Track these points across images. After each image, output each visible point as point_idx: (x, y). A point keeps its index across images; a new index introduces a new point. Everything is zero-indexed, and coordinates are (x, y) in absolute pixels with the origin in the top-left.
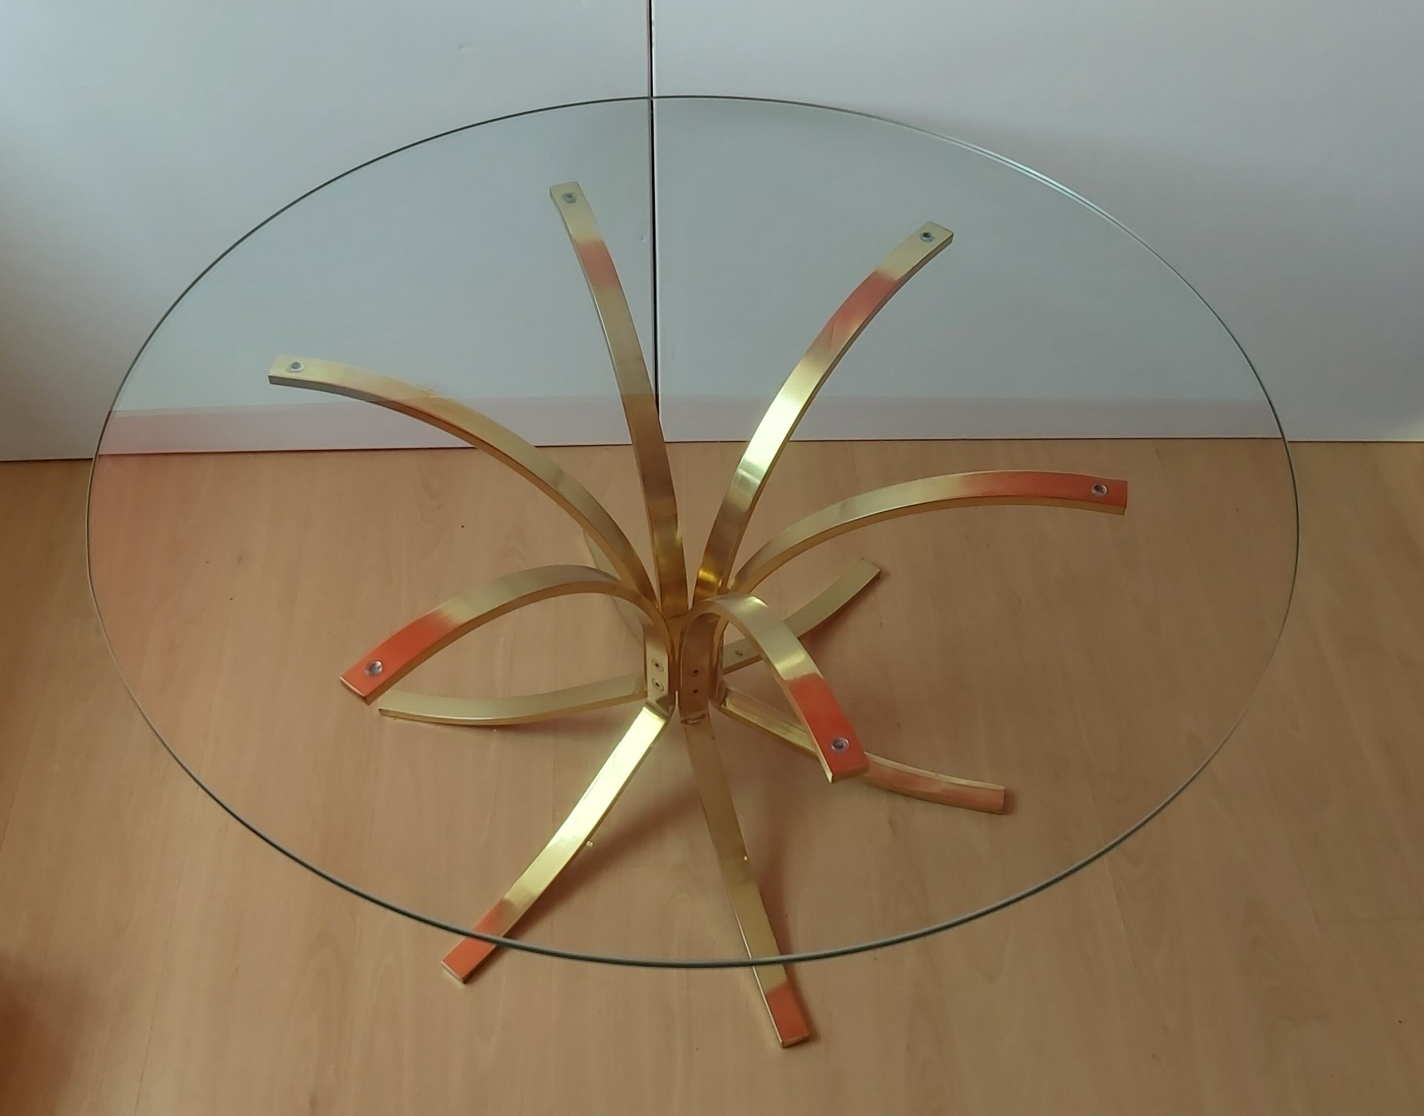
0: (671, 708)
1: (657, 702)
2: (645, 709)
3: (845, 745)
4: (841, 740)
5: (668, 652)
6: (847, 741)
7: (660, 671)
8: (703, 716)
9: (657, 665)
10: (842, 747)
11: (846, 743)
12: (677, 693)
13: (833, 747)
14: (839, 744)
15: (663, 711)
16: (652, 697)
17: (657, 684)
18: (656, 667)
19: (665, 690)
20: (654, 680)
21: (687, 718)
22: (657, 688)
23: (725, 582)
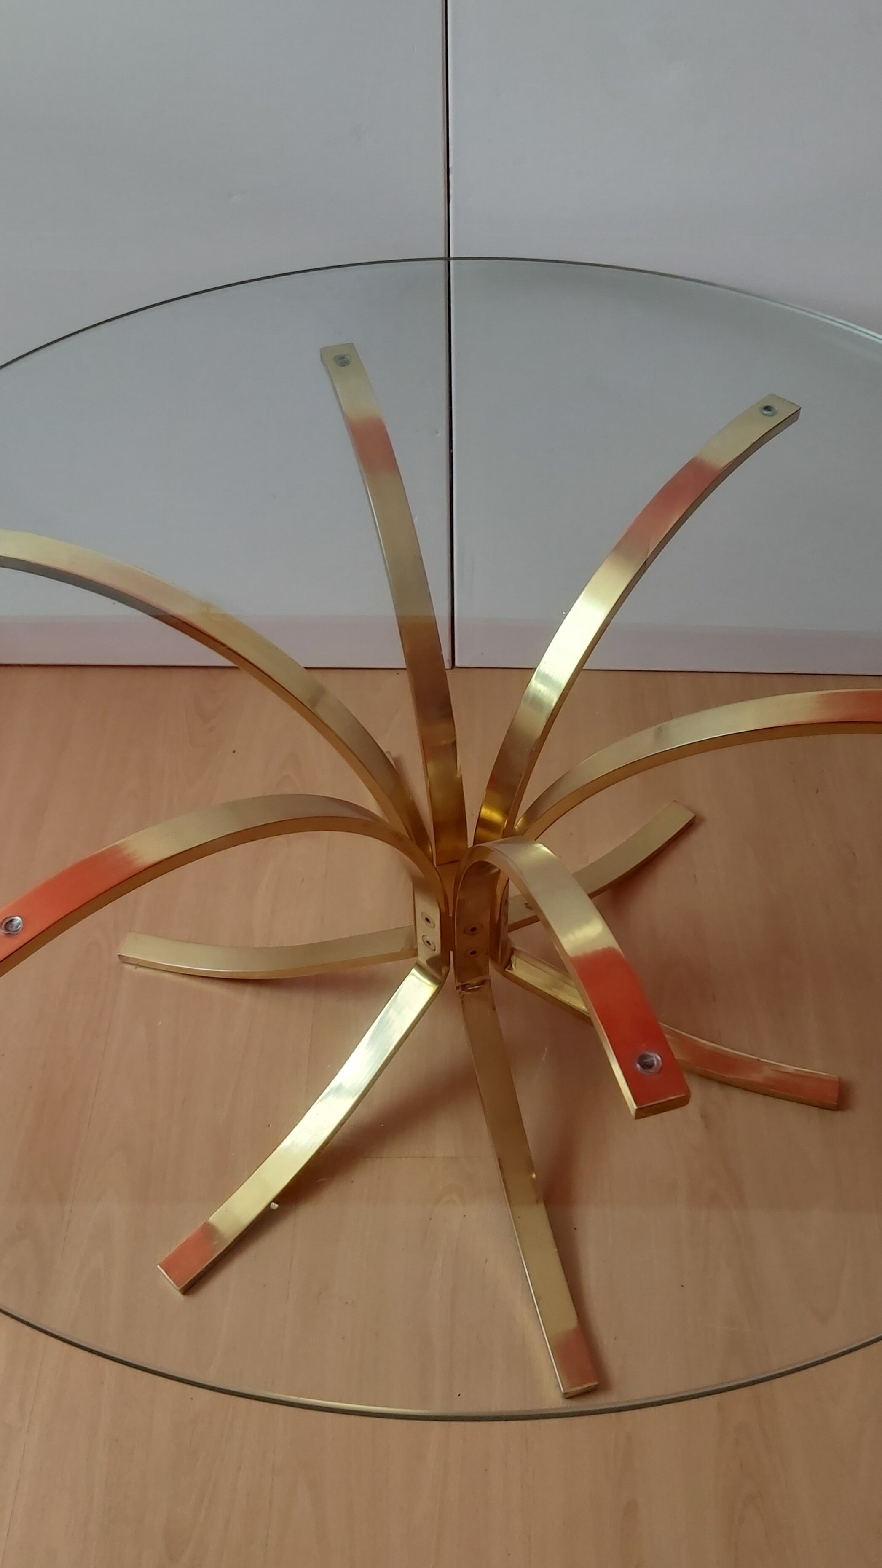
0: (444, 971)
1: (428, 961)
2: (414, 971)
3: (655, 1062)
4: (651, 1056)
5: (439, 906)
6: (659, 1058)
7: (431, 927)
8: (483, 982)
9: (427, 920)
10: (651, 1066)
11: (657, 1060)
12: (452, 953)
13: (638, 1066)
14: (647, 1060)
15: (436, 975)
16: (423, 958)
17: (428, 942)
18: (426, 921)
19: (437, 949)
20: (424, 937)
21: (464, 983)
22: (428, 947)
23: (512, 822)
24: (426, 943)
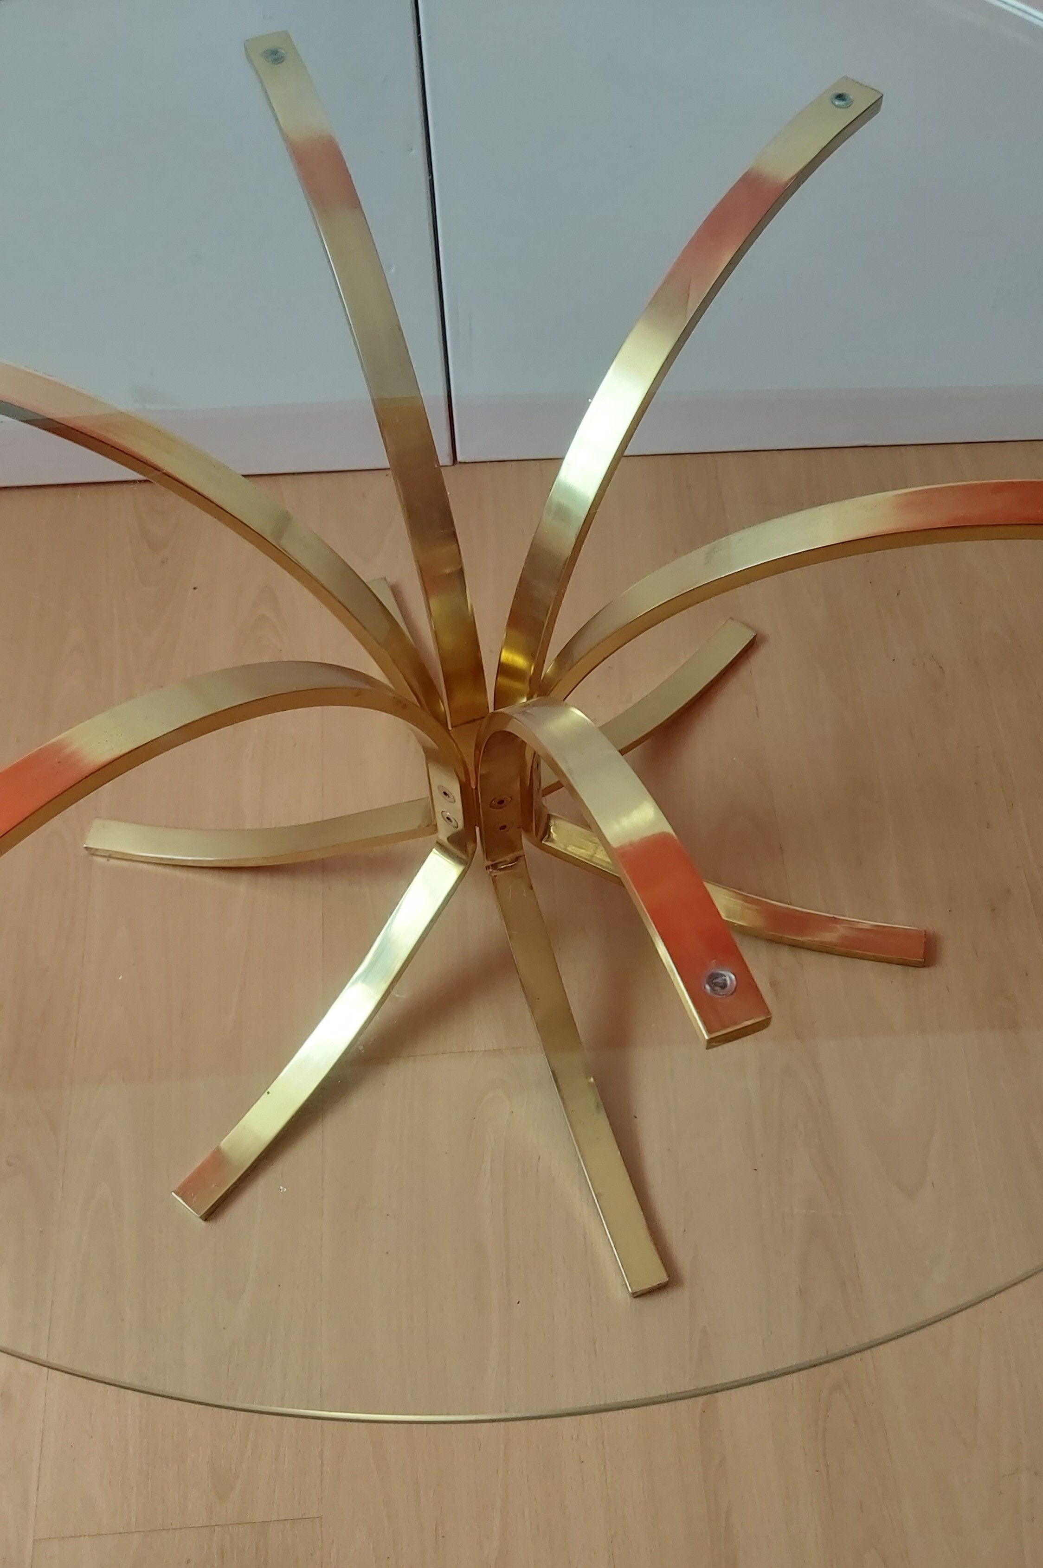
0: (470, 848)
1: (448, 839)
2: (434, 850)
3: (729, 982)
4: (722, 975)
5: (458, 777)
6: (733, 977)
7: (450, 802)
8: (517, 859)
9: (445, 793)
10: (724, 986)
11: (730, 980)
12: (477, 829)
13: (708, 987)
14: (719, 980)
15: (458, 853)
16: (443, 835)
17: (448, 818)
18: (444, 796)
19: (459, 826)
20: (443, 813)
21: (494, 862)
22: (449, 824)
23: (539, 668)
24: (447, 819)
